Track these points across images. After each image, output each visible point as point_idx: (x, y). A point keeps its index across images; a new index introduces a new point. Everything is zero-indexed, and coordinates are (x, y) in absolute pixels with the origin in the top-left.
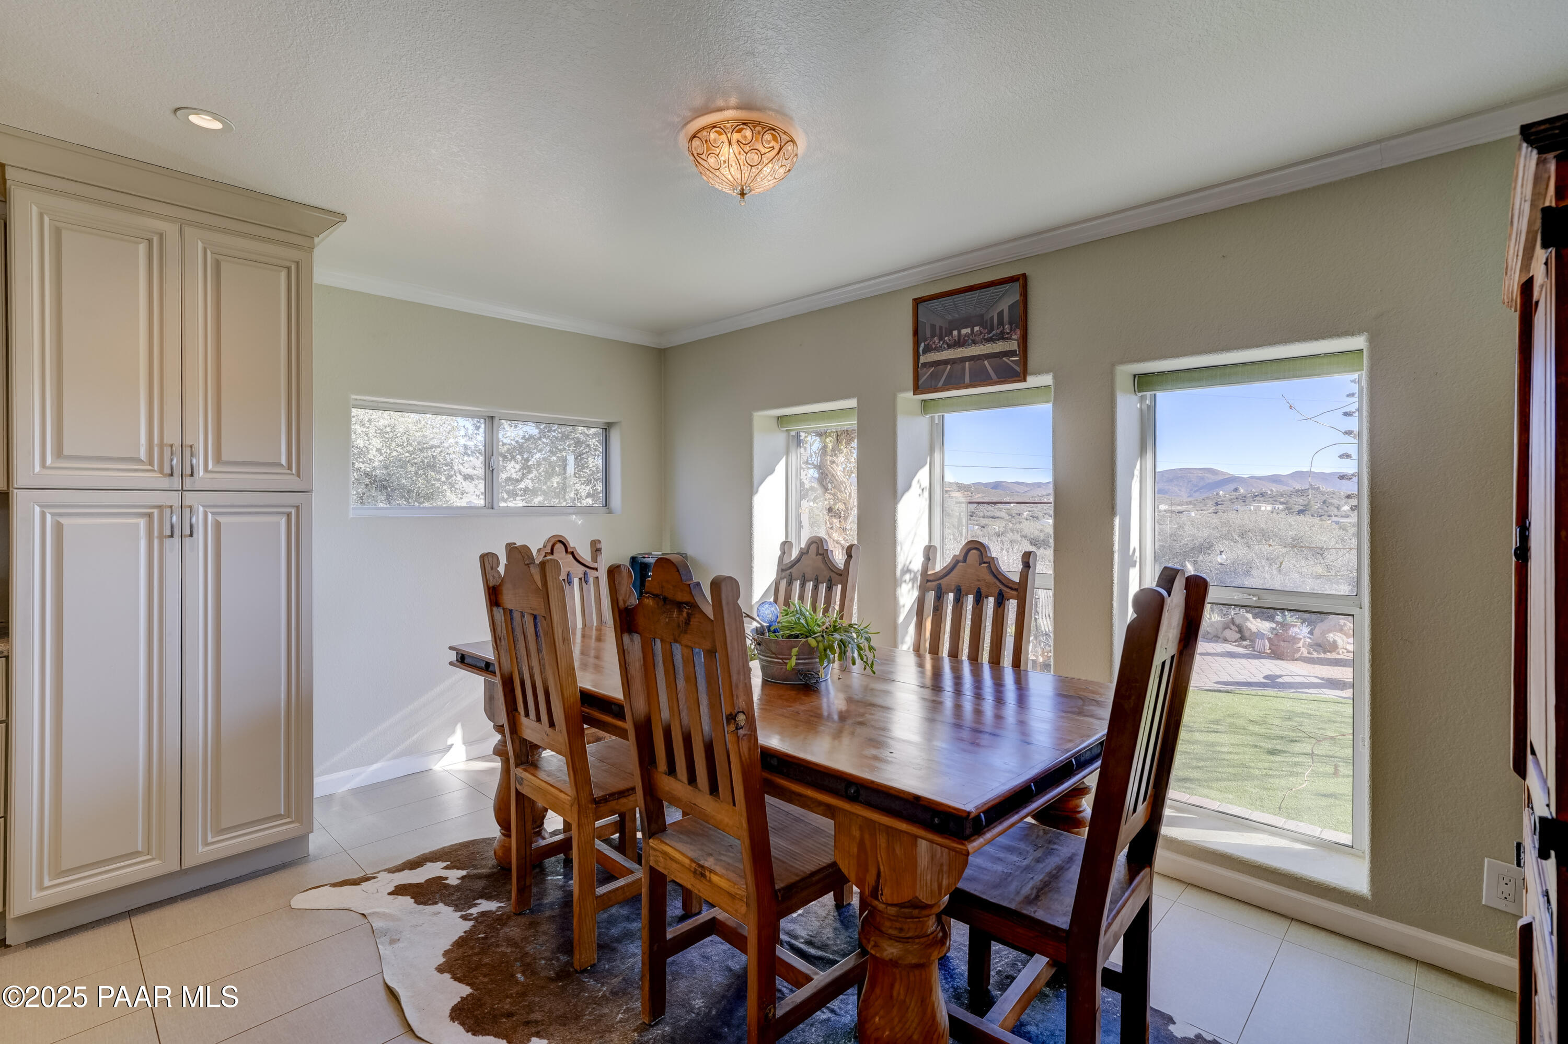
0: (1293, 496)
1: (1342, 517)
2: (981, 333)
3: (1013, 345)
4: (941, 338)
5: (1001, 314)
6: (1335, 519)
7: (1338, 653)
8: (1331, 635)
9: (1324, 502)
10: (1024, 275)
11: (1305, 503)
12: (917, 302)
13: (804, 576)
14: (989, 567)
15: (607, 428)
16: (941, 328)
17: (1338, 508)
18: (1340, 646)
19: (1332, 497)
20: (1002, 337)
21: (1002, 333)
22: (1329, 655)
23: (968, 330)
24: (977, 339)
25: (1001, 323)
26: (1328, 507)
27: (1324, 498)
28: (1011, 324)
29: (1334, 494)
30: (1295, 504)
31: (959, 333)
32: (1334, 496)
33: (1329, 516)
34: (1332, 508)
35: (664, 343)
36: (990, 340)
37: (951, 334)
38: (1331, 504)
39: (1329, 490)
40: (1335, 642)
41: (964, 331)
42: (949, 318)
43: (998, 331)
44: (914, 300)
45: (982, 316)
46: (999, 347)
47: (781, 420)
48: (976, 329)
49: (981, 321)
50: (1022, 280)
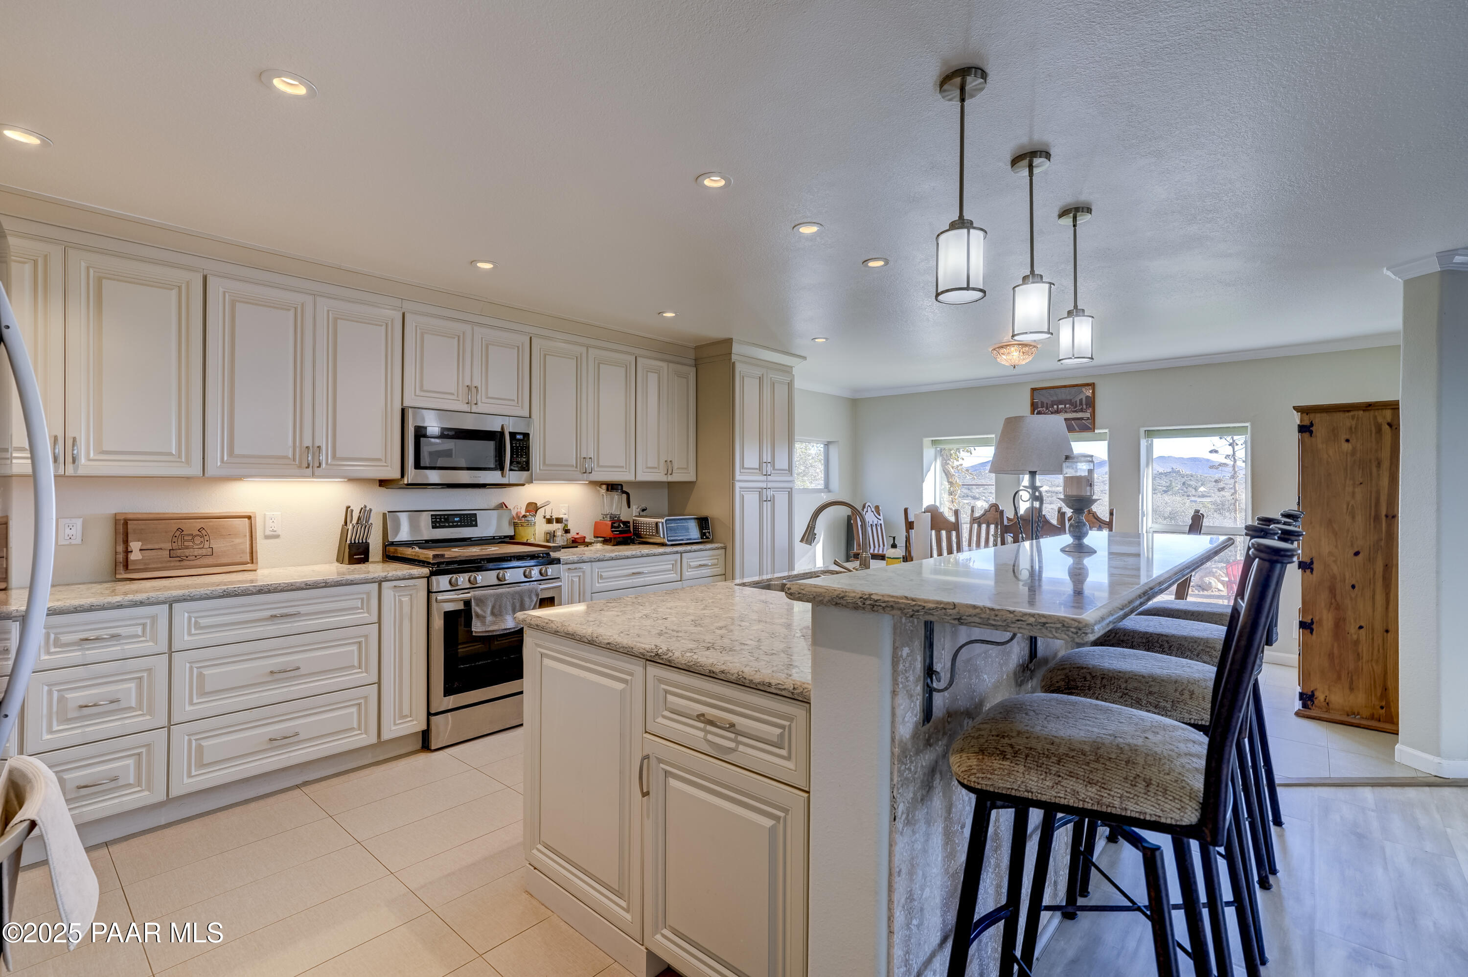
0: (1157, 479)
1: (1199, 497)
2: (1070, 408)
3: (1088, 415)
4: (1047, 409)
5: (1081, 400)
6: (1193, 498)
7: (1212, 591)
8: (1207, 579)
9: (1184, 484)
10: (1094, 383)
11: (1167, 484)
12: (1033, 390)
13: (988, 522)
14: (1094, 516)
15: (827, 445)
16: (1047, 404)
17: (1196, 489)
18: (1214, 587)
19: (1191, 480)
20: (1082, 411)
21: (1082, 409)
22: (1206, 593)
23: (1063, 406)
24: (1068, 410)
25: (1081, 404)
26: (1187, 488)
27: (1183, 480)
28: (1086, 405)
29: (1192, 476)
30: (1159, 486)
31: (1058, 407)
32: (1192, 478)
33: (1188, 496)
34: (1190, 489)
35: (857, 396)
36: (1076, 411)
37: (1053, 407)
38: (1190, 485)
39: (1187, 473)
40: (1210, 583)
41: (1060, 406)
42: (1052, 399)
43: (1080, 408)
44: (1032, 389)
45: (1071, 400)
46: (1080, 415)
47: (934, 442)
48: (1067, 406)
49: (1070, 402)
50: (1092, 385)
